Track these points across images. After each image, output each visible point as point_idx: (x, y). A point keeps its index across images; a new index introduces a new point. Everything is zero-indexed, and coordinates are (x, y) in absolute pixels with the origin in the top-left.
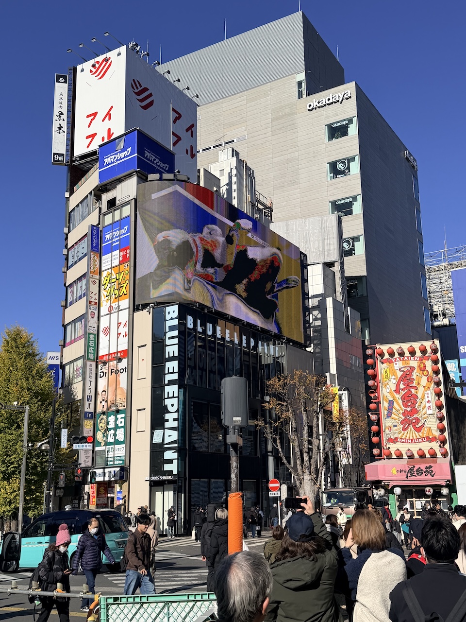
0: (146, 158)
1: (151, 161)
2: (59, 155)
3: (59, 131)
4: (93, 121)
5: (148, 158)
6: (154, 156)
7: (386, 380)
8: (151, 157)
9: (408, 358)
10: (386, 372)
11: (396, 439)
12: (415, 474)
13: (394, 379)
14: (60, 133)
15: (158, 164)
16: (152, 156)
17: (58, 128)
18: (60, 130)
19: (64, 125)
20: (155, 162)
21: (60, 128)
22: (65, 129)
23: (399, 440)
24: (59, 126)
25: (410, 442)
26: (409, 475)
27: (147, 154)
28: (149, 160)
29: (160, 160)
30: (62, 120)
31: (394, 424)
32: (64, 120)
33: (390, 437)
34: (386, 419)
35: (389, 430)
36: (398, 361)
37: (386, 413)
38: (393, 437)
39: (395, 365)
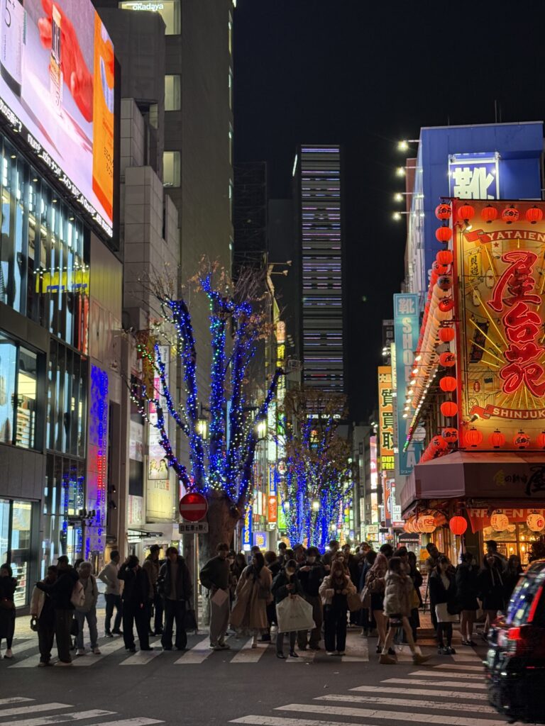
7: (472, 278)
9: (523, 235)
10: (474, 261)
11: (490, 409)
13: (491, 277)
23: (496, 411)
25: (520, 416)
26: (533, 487)
31: (487, 376)
33: (475, 404)
34: (471, 365)
35: (475, 389)
36: (501, 239)
37: (470, 350)
38: (483, 405)
39: (493, 246)
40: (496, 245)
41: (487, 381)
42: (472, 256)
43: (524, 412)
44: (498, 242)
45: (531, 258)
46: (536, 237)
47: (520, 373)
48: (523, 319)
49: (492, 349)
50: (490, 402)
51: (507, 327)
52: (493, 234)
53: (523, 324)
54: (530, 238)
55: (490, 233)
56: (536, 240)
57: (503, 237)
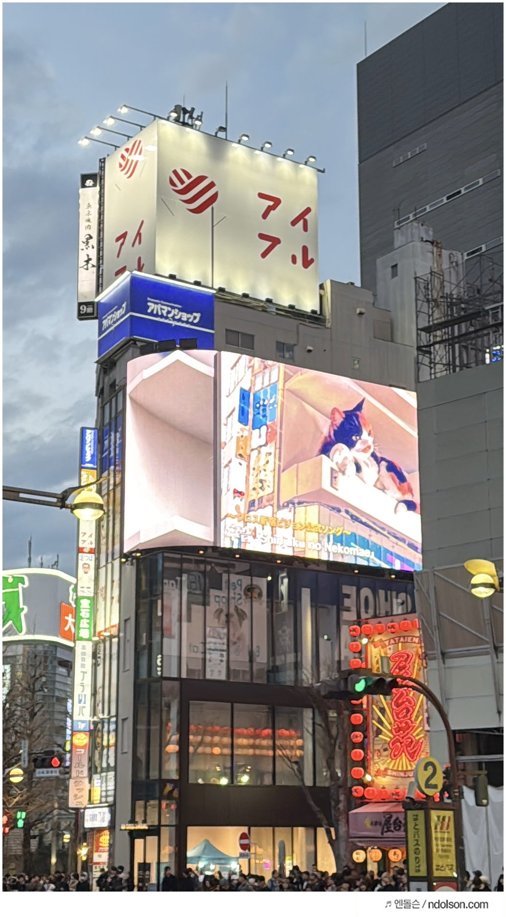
0: (152, 314)
1: (162, 316)
2: (87, 304)
3: (86, 267)
4: (123, 247)
5: (155, 312)
6: (168, 306)
8: (162, 309)
10: (377, 662)
11: (386, 770)
12: (392, 829)
14: (87, 269)
15: (177, 317)
16: (163, 307)
17: (86, 261)
18: (87, 264)
19: (93, 254)
20: (170, 315)
21: (88, 261)
22: (94, 261)
23: (389, 772)
24: (86, 259)
26: (385, 830)
27: (152, 306)
28: (157, 315)
29: (181, 310)
30: (91, 247)
32: (93, 247)
33: (378, 767)
34: (376, 739)
35: (378, 756)
36: (393, 644)
37: (375, 729)
38: (382, 768)
39: (388, 650)
40: (390, 649)
41: (385, 750)
42: (377, 659)
43: (405, 772)
44: (391, 646)
45: (408, 656)
46: (412, 640)
47: (401, 743)
48: (403, 702)
49: (386, 728)
50: (385, 766)
51: (393, 709)
52: (388, 641)
53: (403, 706)
54: (409, 641)
55: (386, 640)
56: (412, 642)
57: (394, 642)
